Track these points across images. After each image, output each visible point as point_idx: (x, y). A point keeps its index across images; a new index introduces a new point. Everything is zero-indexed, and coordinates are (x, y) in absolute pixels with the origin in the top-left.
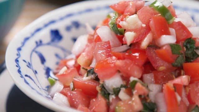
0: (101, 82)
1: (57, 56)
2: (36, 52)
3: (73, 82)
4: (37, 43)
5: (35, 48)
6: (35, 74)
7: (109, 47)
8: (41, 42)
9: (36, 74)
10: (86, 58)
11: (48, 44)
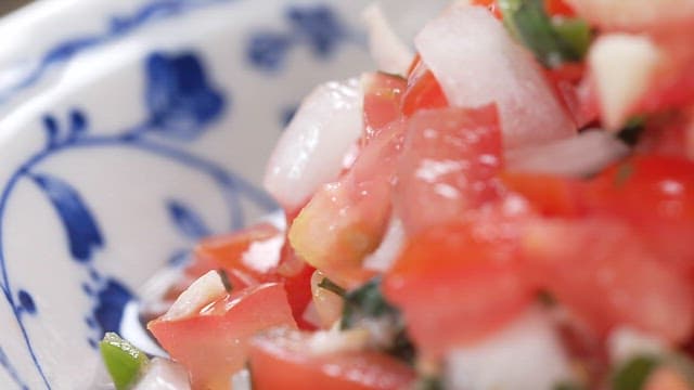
0: (426, 366)
1: (178, 213)
2: (41, 181)
3: (249, 366)
4: (50, 123)
5: (37, 158)
6: (17, 312)
7: (493, 143)
8: (78, 120)
9: (26, 317)
10: (346, 216)
11: (128, 138)
